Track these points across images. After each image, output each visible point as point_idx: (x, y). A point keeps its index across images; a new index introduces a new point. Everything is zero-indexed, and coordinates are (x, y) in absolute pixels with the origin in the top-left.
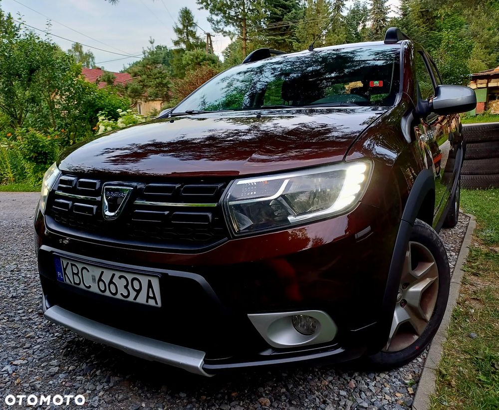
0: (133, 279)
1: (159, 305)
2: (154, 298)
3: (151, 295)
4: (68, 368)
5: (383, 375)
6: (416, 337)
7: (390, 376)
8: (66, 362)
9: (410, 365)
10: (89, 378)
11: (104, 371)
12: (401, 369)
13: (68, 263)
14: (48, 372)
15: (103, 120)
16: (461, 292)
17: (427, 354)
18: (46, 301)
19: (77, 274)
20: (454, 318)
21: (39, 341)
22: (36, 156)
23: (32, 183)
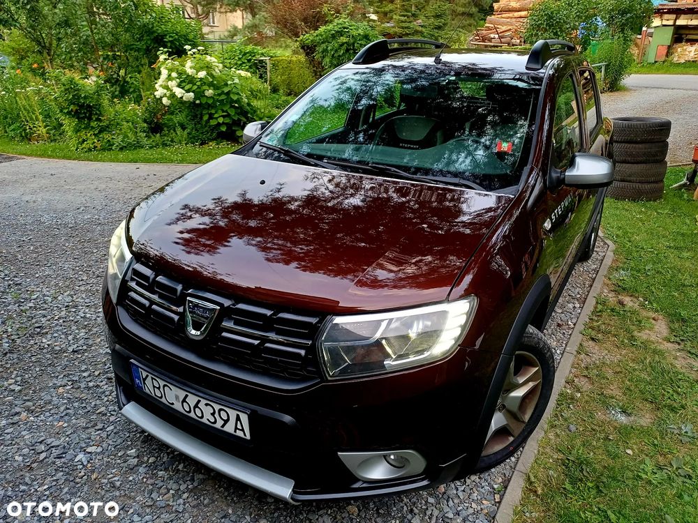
0: (220, 410)
1: (248, 437)
2: (243, 430)
3: (239, 427)
4: (148, 460)
5: (473, 477)
6: (511, 439)
7: (480, 478)
8: (145, 451)
9: (502, 465)
10: (171, 473)
11: (188, 465)
12: (493, 470)
13: (147, 376)
14: (126, 464)
15: (165, 59)
16: (573, 367)
17: (521, 452)
18: (122, 394)
19: (159, 388)
20: (559, 404)
21: (112, 419)
22: (77, 110)
23: (74, 146)
